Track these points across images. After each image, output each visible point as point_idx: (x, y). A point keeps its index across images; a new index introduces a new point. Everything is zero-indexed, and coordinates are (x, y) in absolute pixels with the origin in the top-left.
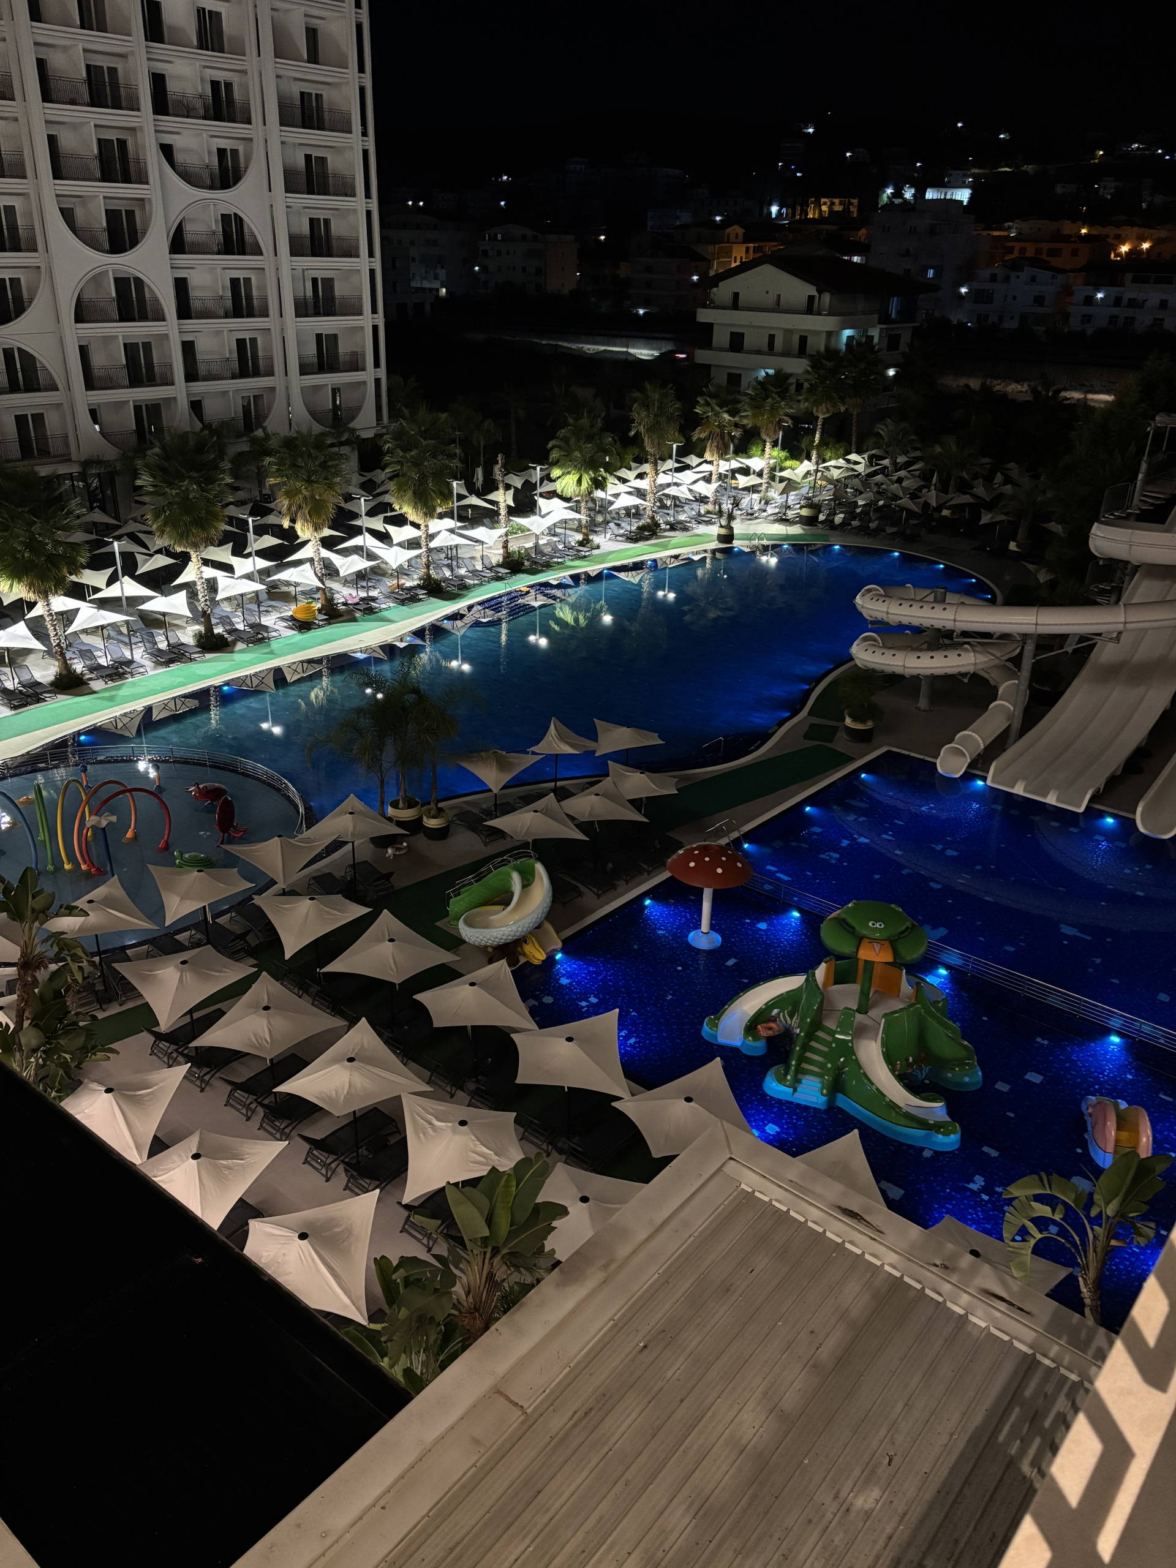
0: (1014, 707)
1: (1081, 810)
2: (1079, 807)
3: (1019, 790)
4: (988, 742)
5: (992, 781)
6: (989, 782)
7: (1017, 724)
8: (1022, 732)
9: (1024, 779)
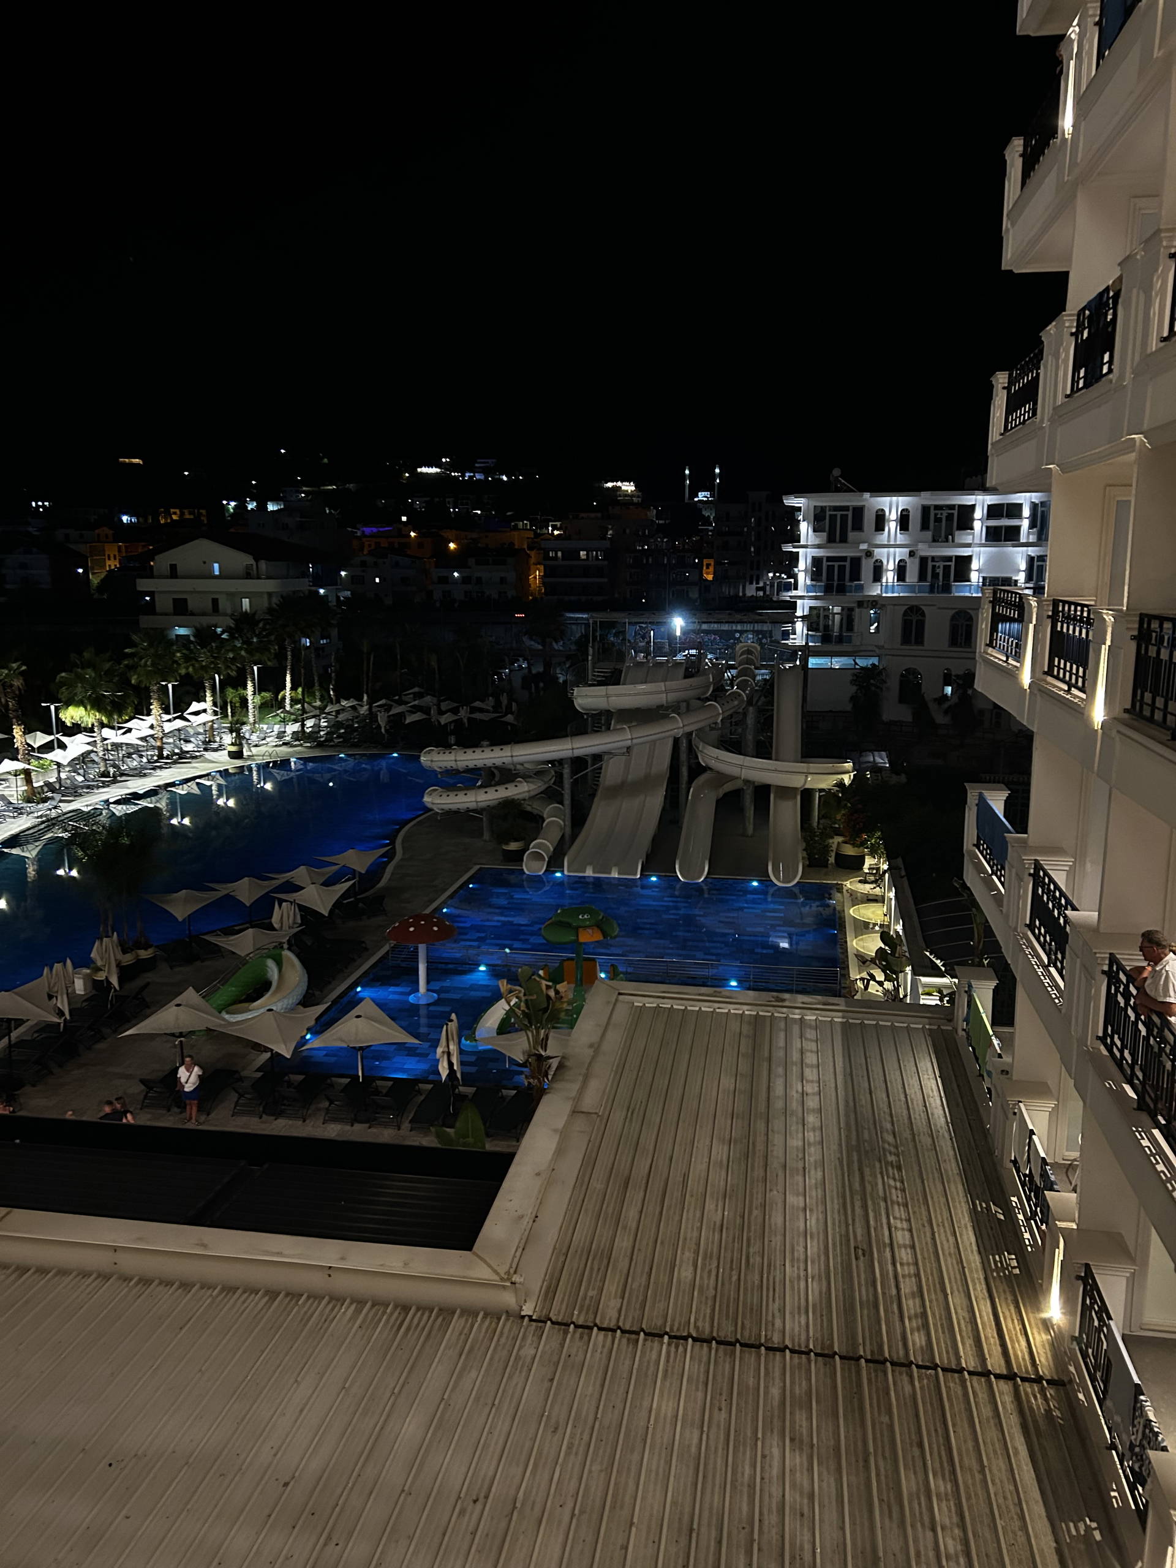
0: (564, 821)
1: (638, 876)
2: (636, 874)
3: (589, 873)
4: (555, 845)
5: (569, 871)
6: (566, 873)
7: (568, 831)
8: (574, 837)
9: (590, 864)
